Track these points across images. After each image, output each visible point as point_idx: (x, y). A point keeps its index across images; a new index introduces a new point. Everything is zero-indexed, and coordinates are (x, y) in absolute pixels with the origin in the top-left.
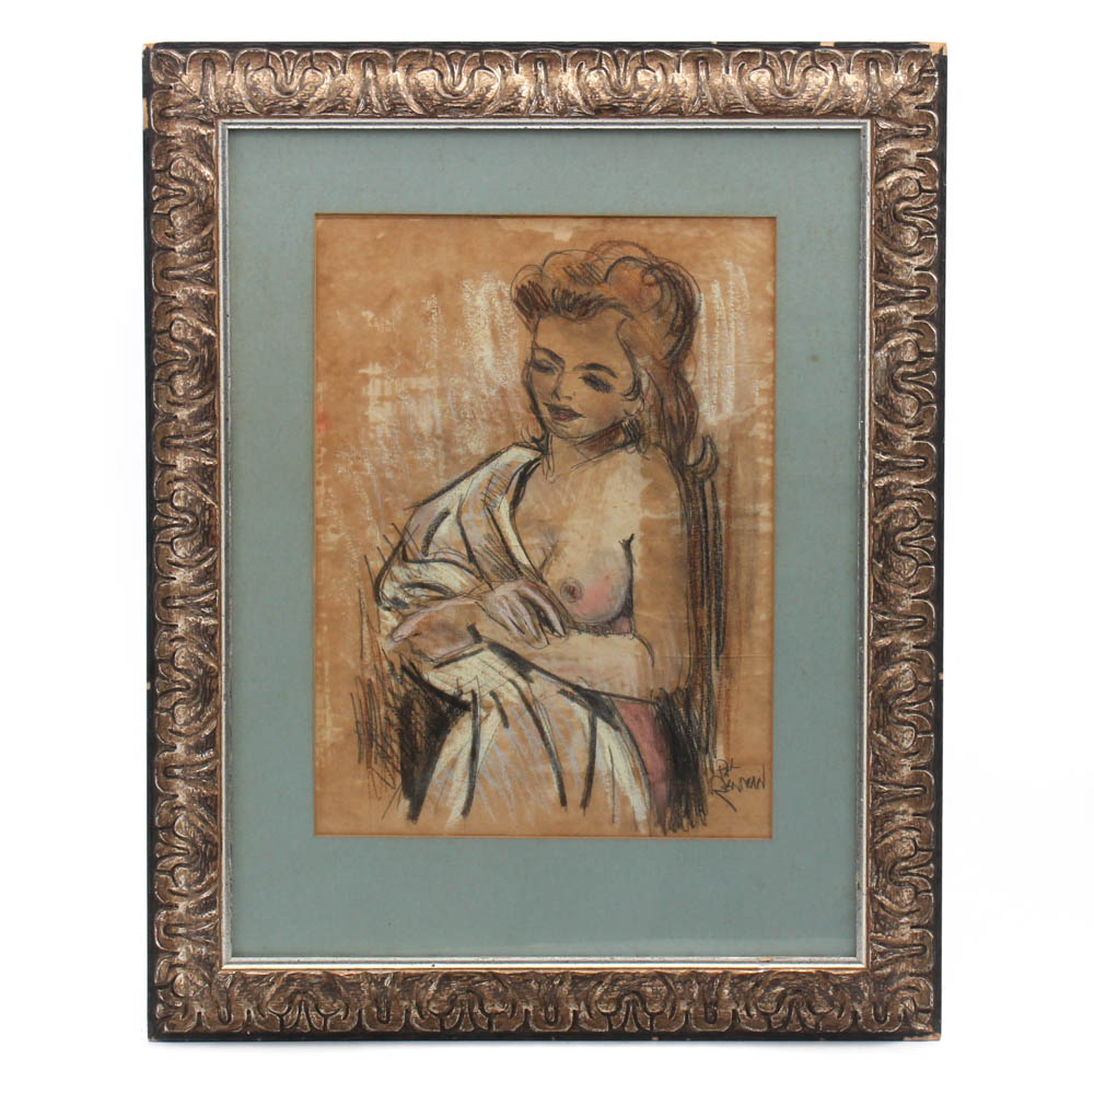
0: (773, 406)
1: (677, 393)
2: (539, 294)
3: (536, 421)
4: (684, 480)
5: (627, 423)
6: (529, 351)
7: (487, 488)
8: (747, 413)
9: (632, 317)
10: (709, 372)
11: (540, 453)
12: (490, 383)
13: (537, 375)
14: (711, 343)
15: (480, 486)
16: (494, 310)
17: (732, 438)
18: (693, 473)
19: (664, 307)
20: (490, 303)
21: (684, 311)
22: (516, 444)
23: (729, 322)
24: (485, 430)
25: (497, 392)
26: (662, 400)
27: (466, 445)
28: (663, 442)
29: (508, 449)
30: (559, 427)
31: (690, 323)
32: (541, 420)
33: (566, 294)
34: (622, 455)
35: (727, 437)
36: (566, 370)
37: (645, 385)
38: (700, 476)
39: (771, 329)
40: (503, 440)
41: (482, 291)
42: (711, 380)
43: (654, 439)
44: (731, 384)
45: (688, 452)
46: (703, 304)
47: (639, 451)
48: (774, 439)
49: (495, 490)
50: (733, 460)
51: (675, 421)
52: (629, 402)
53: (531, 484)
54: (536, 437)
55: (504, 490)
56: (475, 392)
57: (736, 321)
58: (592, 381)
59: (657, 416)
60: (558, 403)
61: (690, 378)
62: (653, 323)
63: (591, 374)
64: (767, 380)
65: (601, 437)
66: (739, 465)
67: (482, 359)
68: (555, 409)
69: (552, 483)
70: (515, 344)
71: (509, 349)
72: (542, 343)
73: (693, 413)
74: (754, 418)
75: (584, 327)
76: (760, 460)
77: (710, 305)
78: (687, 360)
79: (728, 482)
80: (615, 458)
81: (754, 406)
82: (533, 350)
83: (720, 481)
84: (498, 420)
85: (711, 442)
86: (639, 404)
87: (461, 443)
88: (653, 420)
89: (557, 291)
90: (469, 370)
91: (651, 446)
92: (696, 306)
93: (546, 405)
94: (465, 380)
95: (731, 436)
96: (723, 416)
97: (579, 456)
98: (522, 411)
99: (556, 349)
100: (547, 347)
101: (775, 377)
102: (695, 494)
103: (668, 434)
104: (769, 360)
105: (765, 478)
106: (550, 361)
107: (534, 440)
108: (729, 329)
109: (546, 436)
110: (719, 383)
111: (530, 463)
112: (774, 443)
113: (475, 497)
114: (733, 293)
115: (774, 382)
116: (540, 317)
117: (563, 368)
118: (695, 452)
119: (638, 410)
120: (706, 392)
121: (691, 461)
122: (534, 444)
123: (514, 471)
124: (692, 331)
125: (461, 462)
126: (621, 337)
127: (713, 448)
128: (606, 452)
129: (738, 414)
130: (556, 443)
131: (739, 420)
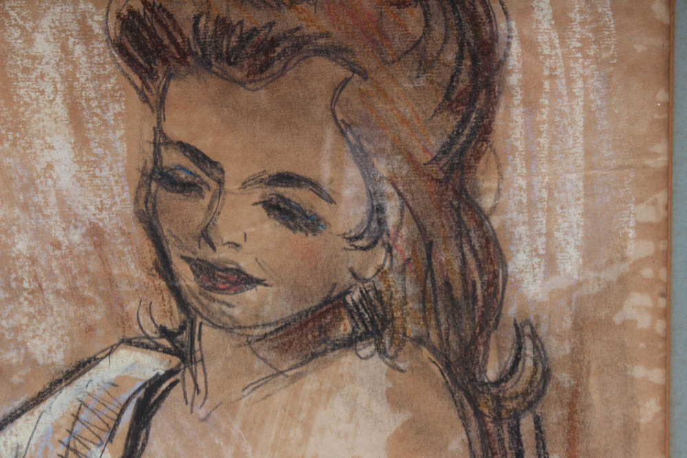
0: (666, 258)
1: (461, 234)
2: (165, 27)
3: (166, 294)
4: (478, 414)
5: (356, 296)
6: (149, 149)
7: (70, 432)
8: (610, 275)
9: (364, 74)
10: (530, 186)
11: (176, 360)
12: (69, 217)
13: (166, 198)
14: (532, 130)
15: (56, 428)
16: (73, 62)
17: (578, 327)
18: (497, 399)
19: (432, 50)
20: (64, 48)
21: (474, 60)
22: (128, 342)
23: (570, 81)
24: (62, 314)
25: (84, 236)
26: (430, 247)
27: (24, 343)
28: (434, 338)
29: (111, 350)
30: (216, 306)
31: (489, 86)
32: (176, 292)
33: (224, 26)
34: (347, 362)
35: (568, 323)
36: (227, 187)
37: (392, 218)
38: (510, 405)
39: (662, 96)
40: (100, 332)
41: (46, 23)
42: (531, 205)
43: (412, 329)
44: (575, 214)
45: (486, 355)
46: (515, 48)
47: (382, 352)
48: (668, 329)
49: (88, 434)
50: (579, 376)
51: (458, 293)
52: (359, 255)
53: (160, 422)
54: (169, 327)
55: (105, 436)
56: (39, 234)
57: (585, 79)
58: (280, 210)
59: (420, 281)
60: (212, 257)
61: (487, 202)
62: (408, 85)
63: (281, 197)
64: (654, 204)
65: (303, 326)
66: (593, 381)
67: (50, 166)
68: (205, 270)
69: (204, 420)
70: (119, 134)
71: (107, 145)
72: (176, 129)
73: (496, 276)
74: (623, 285)
75: (262, 96)
76: (639, 372)
77: (530, 46)
78: (481, 165)
79: (571, 418)
80: (333, 368)
81: (624, 259)
82: (156, 145)
83: (554, 415)
84: (89, 293)
85: (534, 336)
86: (380, 255)
87: (14, 340)
88: (411, 289)
89: (203, 20)
90: (25, 188)
91: (409, 344)
92: (500, 50)
93: (188, 260)
94: (17, 211)
95: (575, 323)
96: (559, 282)
97: (258, 364)
98: (138, 274)
99: (204, 145)
100: (185, 140)
101: (670, 197)
102: (501, 440)
103: (442, 318)
104: (660, 162)
105: (649, 410)
106: (194, 168)
107: (164, 332)
108: (571, 95)
109: (188, 324)
110: (550, 211)
111: (157, 381)
112: (667, 339)
113: (46, 449)
114: (578, 18)
115: (668, 207)
116: (169, 77)
117: (220, 183)
118: (500, 357)
119: (380, 270)
120: (522, 230)
121: (492, 374)
122: (165, 342)
123: (124, 397)
124: (492, 102)
125: (16, 379)
126: (340, 117)
127: (539, 347)
128: (314, 355)
129: (592, 275)
130: (209, 338)
131: (593, 289)
